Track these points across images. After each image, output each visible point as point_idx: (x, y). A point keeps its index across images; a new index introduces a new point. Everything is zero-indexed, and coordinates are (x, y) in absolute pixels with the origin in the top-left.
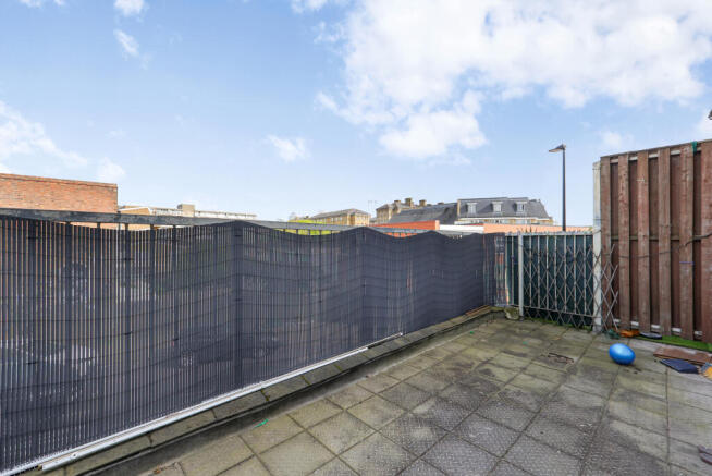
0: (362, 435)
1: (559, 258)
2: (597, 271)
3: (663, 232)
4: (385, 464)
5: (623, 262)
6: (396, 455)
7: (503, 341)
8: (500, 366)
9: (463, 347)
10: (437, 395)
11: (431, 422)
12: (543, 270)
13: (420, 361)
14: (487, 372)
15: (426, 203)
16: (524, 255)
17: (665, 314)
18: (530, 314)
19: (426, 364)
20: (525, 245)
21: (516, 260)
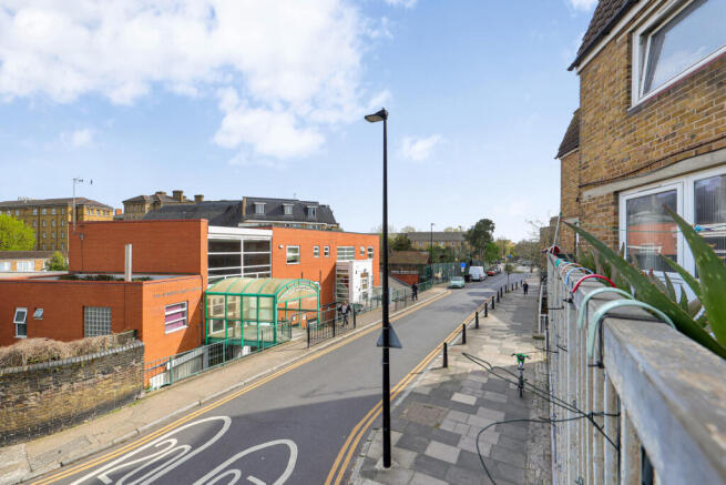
15: (204, 199)
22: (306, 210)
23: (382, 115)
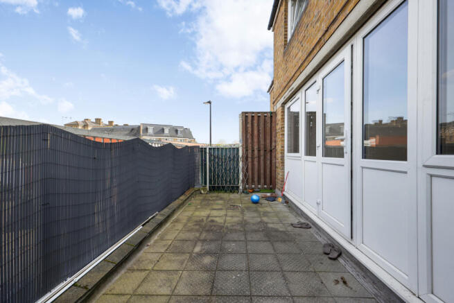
0: (176, 277)
1: (226, 159)
2: (241, 164)
3: (262, 147)
4: (203, 283)
5: (250, 160)
6: (205, 276)
7: (208, 205)
8: (216, 217)
9: (191, 213)
10: (199, 240)
11: (208, 253)
12: (218, 165)
13: (174, 226)
14: (212, 221)
15: (114, 124)
16: (210, 158)
17: (262, 181)
18: (213, 189)
19: (180, 226)
20: (210, 153)
21: (206, 161)
22: (177, 131)
23: (210, 102)
